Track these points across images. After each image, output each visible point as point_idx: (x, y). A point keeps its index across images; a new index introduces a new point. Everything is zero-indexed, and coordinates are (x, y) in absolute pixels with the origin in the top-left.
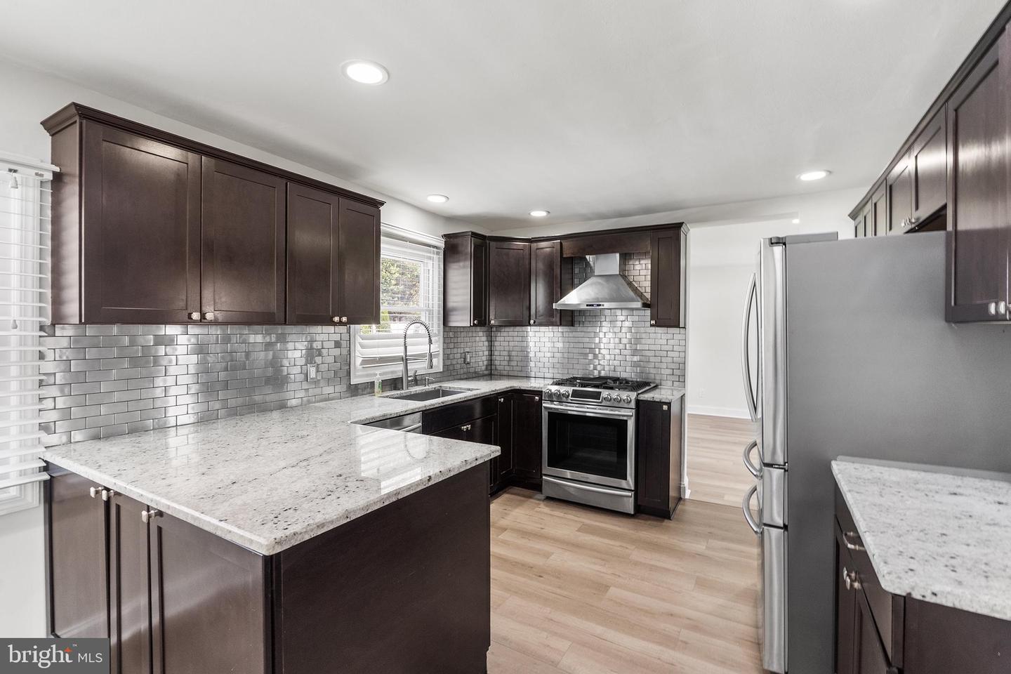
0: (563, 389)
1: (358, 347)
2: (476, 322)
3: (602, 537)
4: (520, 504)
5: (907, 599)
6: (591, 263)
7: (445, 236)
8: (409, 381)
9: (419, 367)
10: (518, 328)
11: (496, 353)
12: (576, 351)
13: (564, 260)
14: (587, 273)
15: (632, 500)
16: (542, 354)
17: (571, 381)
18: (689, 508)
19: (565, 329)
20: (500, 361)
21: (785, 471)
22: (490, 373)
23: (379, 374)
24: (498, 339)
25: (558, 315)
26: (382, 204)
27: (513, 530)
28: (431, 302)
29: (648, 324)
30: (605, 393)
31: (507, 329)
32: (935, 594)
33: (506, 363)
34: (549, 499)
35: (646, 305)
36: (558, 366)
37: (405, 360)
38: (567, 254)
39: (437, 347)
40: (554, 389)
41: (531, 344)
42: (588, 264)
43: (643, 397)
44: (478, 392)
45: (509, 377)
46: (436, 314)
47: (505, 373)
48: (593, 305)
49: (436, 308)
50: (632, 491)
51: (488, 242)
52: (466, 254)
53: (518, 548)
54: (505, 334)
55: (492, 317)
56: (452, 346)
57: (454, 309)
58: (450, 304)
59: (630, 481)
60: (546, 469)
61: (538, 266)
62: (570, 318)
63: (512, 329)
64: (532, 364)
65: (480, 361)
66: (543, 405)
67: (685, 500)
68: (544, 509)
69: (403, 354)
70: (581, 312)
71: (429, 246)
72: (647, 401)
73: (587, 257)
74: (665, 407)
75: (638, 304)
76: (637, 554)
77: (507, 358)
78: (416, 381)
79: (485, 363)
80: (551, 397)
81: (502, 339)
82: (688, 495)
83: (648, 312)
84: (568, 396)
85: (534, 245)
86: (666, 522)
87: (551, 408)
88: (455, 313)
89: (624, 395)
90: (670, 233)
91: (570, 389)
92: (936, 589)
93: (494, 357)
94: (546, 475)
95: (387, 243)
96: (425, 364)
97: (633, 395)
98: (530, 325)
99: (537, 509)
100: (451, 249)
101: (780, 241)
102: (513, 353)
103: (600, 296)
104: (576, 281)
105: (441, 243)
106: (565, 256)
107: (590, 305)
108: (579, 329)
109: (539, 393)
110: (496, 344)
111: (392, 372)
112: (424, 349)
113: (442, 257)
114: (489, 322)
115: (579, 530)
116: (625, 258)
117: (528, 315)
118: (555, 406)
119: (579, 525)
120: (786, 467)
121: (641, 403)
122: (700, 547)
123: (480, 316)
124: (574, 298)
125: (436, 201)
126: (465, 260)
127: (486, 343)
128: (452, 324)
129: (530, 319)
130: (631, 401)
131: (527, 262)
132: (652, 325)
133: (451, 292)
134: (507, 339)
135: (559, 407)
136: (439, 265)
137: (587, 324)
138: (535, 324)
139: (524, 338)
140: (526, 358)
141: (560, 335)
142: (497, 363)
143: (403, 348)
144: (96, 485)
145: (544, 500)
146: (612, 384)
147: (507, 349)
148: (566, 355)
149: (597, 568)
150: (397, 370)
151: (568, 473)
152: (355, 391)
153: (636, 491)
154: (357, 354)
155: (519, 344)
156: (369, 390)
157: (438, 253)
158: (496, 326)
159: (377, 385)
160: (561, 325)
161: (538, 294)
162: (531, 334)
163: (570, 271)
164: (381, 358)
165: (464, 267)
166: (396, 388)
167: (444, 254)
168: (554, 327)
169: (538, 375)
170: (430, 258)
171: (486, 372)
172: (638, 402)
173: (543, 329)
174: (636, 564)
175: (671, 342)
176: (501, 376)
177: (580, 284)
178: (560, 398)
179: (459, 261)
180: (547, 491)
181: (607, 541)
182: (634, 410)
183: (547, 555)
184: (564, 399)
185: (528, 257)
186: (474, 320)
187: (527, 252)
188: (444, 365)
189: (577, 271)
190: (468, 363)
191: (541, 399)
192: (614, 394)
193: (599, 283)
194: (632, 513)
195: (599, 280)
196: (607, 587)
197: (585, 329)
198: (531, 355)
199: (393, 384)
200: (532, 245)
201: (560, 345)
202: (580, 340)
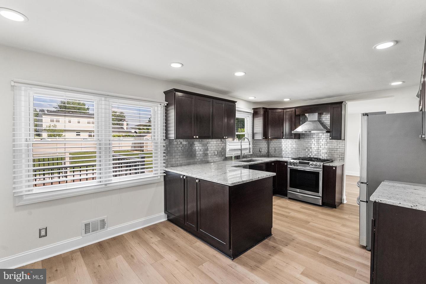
0: (295, 161)
1: (228, 146)
2: (264, 138)
3: (309, 210)
4: (279, 199)
5: (375, 202)
6: (307, 116)
7: (253, 109)
8: (242, 157)
9: (245, 152)
10: (278, 140)
11: (270, 148)
12: (301, 148)
13: (296, 116)
14: (305, 120)
15: (321, 200)
16: (287, 149)
17: (298, 159)
18: (345, 206)
19: (297, 140)
20: (272, 151)
21: (367, 185)
22: (268, 155)
23: (234, 154)
24: (271, 143)
25: (294, 135)
26: (236, 102)
27: (277, 206)
28: (248, 131)
29: (329, 138)
30: (311, 163)
31: (274, 140)
32: (381, 201)
33: (274, 152)
34: (290, 199)
35: (327, 132)
36: (294, 153)
37: (241, 150)
38: (297, 113)
39: (251, 146)
40: (292, 161)
41: (283, 145)
42: (306, 116)
43: (325, 164)
44: (264, 161)
45: (275, 157)
46: (250, 134)
47: (273, 155)
48: (307, 132)
49: (250, 133)
50: (321, 197)
51: (268, 110)
52: (261, 115)
53: (279, 210)
54: (274, 142)
55: (269, 135)
56: (255, 146)
57: (256, 133)
58: (255, 132)
59: (320, 194)
60: (289, 188)
61: (286, 117)
62: (298, 136)
63: (276, 140)
64: (284, 153)
65: (264, 151)
66: (288, 166)
67: (343, 204)
68: (288, 201)
69: (240, 148)
70: (303, 134)
71: (248, 113)
72: (327, 166)
73: (306, 114)
74: (334, 168)
75: (325, 132)
76: (321, 216)
77: (274, 150)
78: (244, 157)
79: (266, 152)
80: (291, 164)
81: (273, 143)
82: (345, 202)
83: (329, 134)
84: (297, 163)
85: (285, 111)
86: (334, 209)
87: (291, 167)
88: (256, 135)
89: (318, 163)
90: (338, 105)
91: (298, 161)
92: (381, 199)
93: (269, 150)
94: (289, 190)
95: (238, 113)
96: (248, 151)
97: (322, 164)
98: (283, 139)
99: (286, 201)
100: (255, 113)
101: (367, 114)
102: (276, 149)
103: (310, 129)
104: (301, 123)
105: (252, 112)
106: (296, 114)
107: (306, 132)
108: (302, 140)
109: (287, 162)
110: (270, 145)
111: (237, 154)
112: (248, 146)
113: (252, 116)
114: (269, 138)
115: (300, 208)
116: (320, 114)
117: (282, 135)
118: (293, 167)
119: (301, 207)
120: (367, 183)
121: (325, 167)
122: (346, 217)
123: (265, 135)
124: (300, 129)
125: (251, 98)
126: (260, 117)
127: (267, 145)
128: (255, 138)
129: (283, 137)
130: (321, 166)
131: (282, 116)
132: (330, 139)
133: (255, 128)
134: (274, 143)
135: (294, 167)
136: (251, 119)
137: (305, 138)
138: (285, 138)
139: (281, 143)
140: (281, 150)
141: (295, 142)
142: (271, 152)
143: (240, 146)
144: (182, 175)
145: (288, 199)
146: (314, 160)
147: (274, 147)
148: (297, 150)
149: (307, 218)
150: (238, 153)
151: (298, 190)
152: (226, 159)
153: (323, 197)
154: (228, 148)
155: (279, 145)
156: (230, 159)
157: (251, 115)
158: (270, 139)
159: (233, 158)
160: (295, 139)
161: (286, 127)
162: (283, 142)
163: (299, 119)
164: (234, 149)
165: (260, 119)
166: (238, 159)
167: (253, 115)
168: (293, 139)
169: (286, 156)
170: (249, 116)
171: (267, 155)
172: (324, 166)
173: (288, 140)
174: (321, 218)
175: (339, 145)
176: (272, 157)
177: (303, 124)
178: (294, 164)
179: (258, 117)
180: (289, 196)
181: (310, 212)
182: (322, 169)
183: (289, 213)
184: (296, 164)
185: (282, 115)
186: (263, 137)
187: (282, 113)
188: (253, 152)
189: (301, 119)
190: (261, 152)
191: (287, 164)
192: (315, 163)
193: (309, 124)
194: (321, 205)
195: (310, 123)
196: (309, 222)
197: (304, 140)
198: (283, 149)
199: (237, 158)
200: (284, 110)
201: (295, 146)
202: (303, 144)
